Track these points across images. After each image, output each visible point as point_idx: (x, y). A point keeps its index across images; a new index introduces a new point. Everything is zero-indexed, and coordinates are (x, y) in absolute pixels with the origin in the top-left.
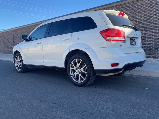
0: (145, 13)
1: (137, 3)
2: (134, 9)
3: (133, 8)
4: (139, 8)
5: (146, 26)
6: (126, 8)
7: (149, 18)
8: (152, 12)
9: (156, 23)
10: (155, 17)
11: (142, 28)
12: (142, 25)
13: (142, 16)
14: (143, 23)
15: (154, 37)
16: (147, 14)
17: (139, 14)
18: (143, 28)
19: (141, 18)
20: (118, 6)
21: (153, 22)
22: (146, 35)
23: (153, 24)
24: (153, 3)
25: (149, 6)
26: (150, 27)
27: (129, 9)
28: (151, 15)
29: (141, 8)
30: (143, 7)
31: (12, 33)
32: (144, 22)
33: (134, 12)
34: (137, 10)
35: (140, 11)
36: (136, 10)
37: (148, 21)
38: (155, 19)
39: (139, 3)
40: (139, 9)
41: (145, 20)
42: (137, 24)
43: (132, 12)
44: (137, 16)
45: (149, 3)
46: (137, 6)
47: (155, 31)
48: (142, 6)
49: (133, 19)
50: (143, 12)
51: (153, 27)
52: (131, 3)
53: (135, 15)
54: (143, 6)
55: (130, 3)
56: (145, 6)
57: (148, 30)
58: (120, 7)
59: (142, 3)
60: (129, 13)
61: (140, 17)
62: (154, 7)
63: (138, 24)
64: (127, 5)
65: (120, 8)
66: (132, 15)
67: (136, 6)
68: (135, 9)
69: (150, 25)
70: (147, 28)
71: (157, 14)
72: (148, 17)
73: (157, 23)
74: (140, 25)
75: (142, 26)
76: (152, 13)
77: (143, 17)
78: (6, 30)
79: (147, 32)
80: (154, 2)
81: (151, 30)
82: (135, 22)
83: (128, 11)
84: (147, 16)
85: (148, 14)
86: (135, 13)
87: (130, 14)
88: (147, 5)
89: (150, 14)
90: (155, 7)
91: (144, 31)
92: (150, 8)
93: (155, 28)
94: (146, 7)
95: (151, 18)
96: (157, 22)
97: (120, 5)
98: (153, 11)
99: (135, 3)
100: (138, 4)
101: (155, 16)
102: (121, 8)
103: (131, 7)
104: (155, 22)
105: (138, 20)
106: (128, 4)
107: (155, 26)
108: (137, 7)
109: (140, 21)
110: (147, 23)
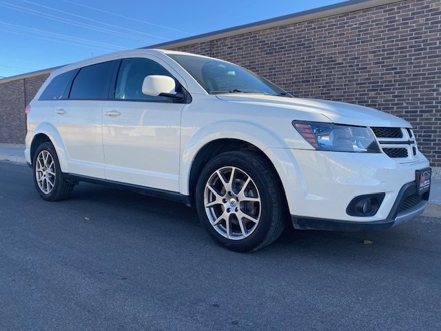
0: (374, 44)
1: (355, 17)
2: (347, 33)
3: (345, 30)
4: (359, 31)
5: (378, 78)
6: (326, 30)
7: (386, 58)
8: (393, 41)
9: (401, 72)
10: (400, 57)
11: (365, 83)
12: (366, 75)
13: (366, 53)
14: (370, 71)
15: (398, 108)
16: (380, 47)
17: (360, 46)
18: (369, 83)
19: (364, 57)
20: (307, 25)
21: (396, 69)
22: (376, 101)
23: (396, 73)
24: (397, 19)
25: (387, 27)
26: (386, 81)
27: (335, 32)
28: (390, 50)
29: (366, 30)
30: (371, 29)
31: (23, 88)
32: (371, 68)
33: (347, 41)
34: (356, 36)
35: (363, 38)
36: (353, 36)
37: (382, 66)
38: (401, 60)
39: (360, 16)
40: (361, 33)
41: (374, 64)
42: (354, 73)
43: (342, 42)
44: (355, 51)
45: (385, 19)
46: (354, 26)
47: (399, 92)
48: (369, 26)
49: (345, 60)
50: (371, 41)
51: (395, 81)
52: (340, 17)
53: (349, 48)
54: (371, 26)
55: (336, 18)
56: (376, 25)
57: (381, 90)
58: (311, 26)
59: (368, 18)
60: (335, 43)
61: (362, 54)
62: (398, 29)
63: (357, 73)
64: (328, 23)
65: (312, 29)
66: (343, 49)
67: (351, 26)
68: (351, 33)
69: (388, 78)
70: (380, 84)
71: (405, 48)
72: (384, 55)
73: (405, 72)
74: (361, 76)
75: (367, 79)
76: (393, 45)
77: (370, 56)
78: (6, 78)
79: (379, 94)
80: (399, 17)
81: (390, 89)
82: (350, 66)
83: (332, 36)
84: (381, 53)
85: (384, 47)
86: (350, 44)
87: (336, 46)
88: (380, 24)
89: (388, 46)
90: (402, 28)
91: (372, 90)
92: (389, 30)
93: (399, 85)
94: (379, 28)
95: (390, 58)
96: (405, 68)
97: (312, 22)
98: (397, 41)
99: (350, 18)
100: (358, 20)
101: (401, 52)
102: (315, 28)
103: (341, 27)
104: (401, 68)
105: (358, 62)
106: (333, 18)
107: (400, 80)
108: (356, 28)
109: (362, 65)
110: (380, 71)
